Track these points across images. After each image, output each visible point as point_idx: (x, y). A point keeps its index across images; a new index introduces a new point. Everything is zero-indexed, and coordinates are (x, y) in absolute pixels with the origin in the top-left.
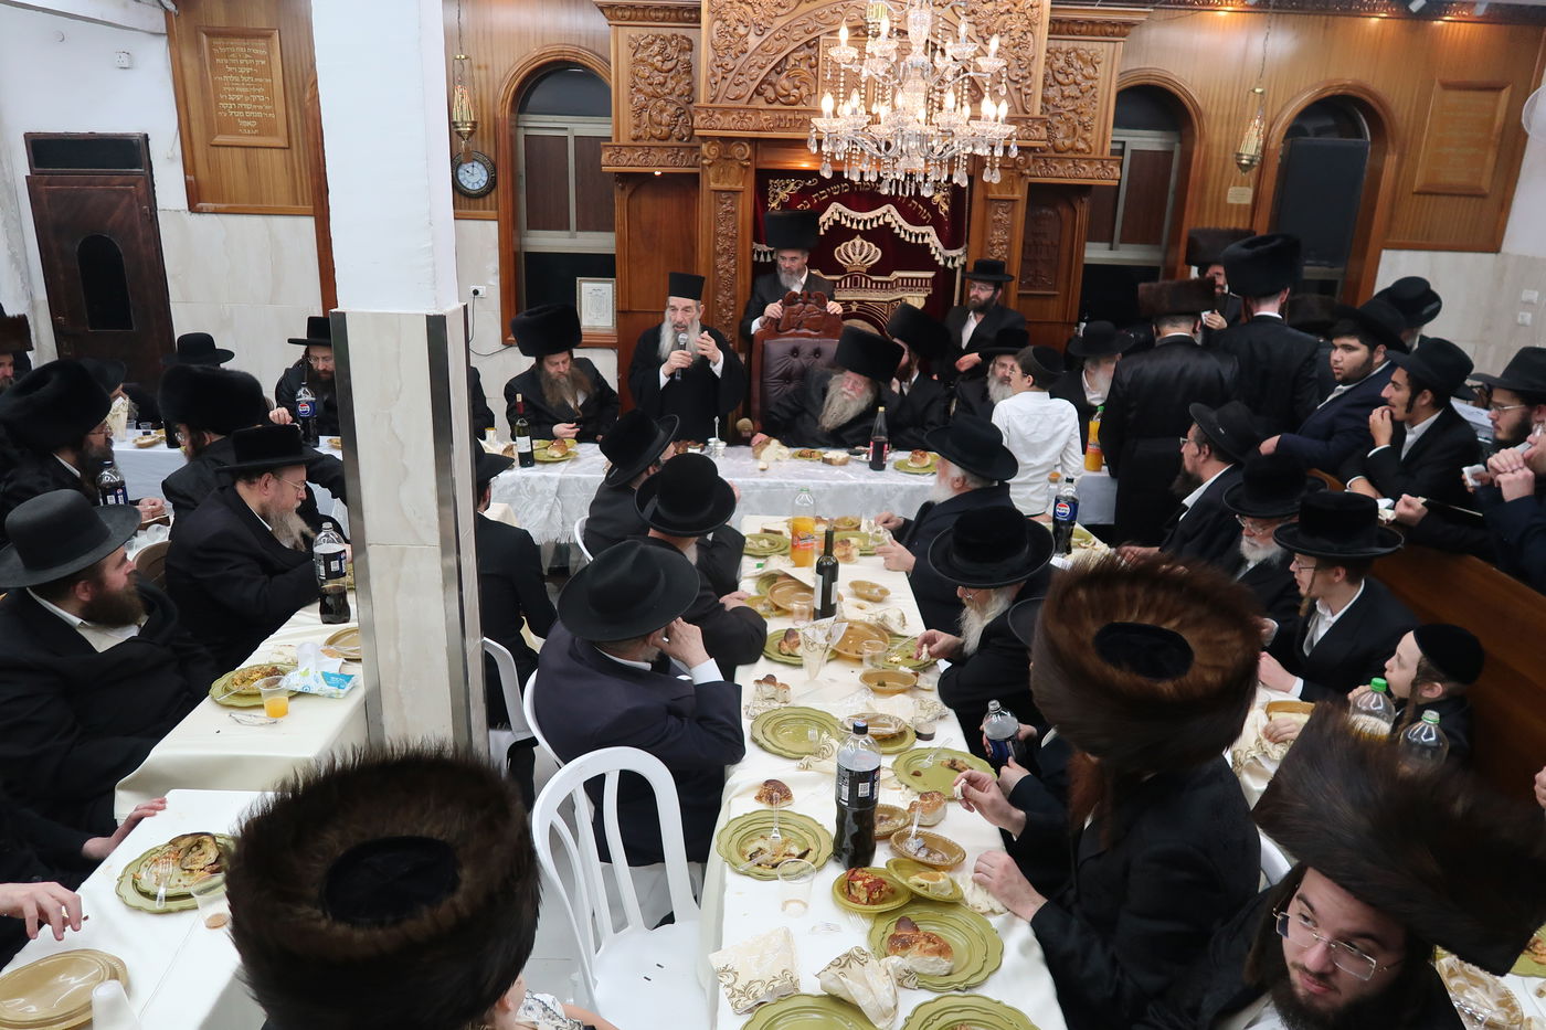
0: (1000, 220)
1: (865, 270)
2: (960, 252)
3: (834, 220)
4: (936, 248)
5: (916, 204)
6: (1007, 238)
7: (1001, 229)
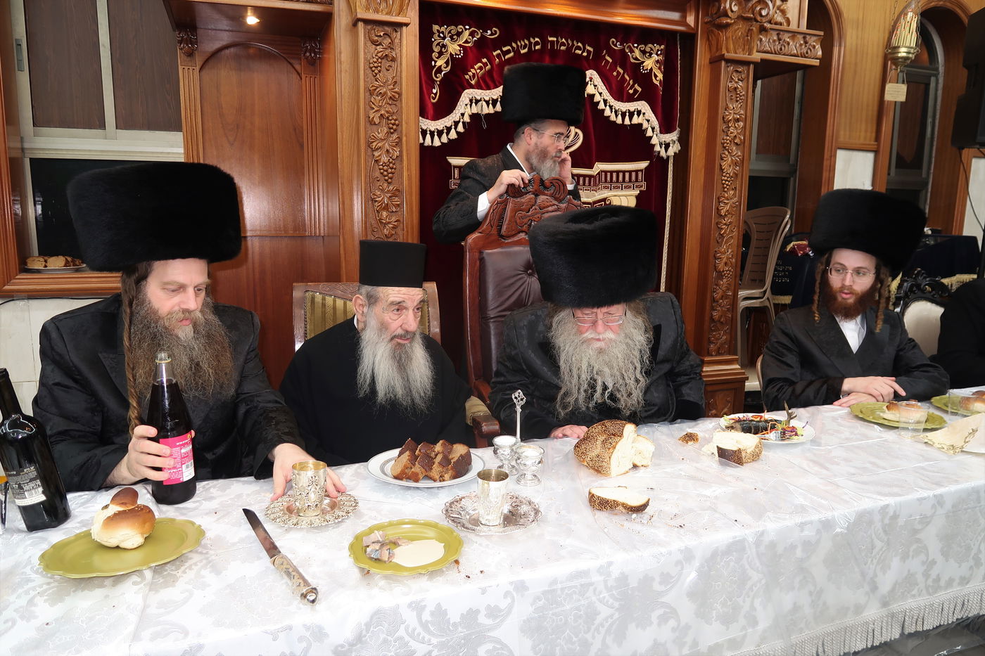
0: (736, 89)
2: (673, 136)
4: (653, 129)
5: (621, 71)
6: (742, 112)
7: (737, 101)
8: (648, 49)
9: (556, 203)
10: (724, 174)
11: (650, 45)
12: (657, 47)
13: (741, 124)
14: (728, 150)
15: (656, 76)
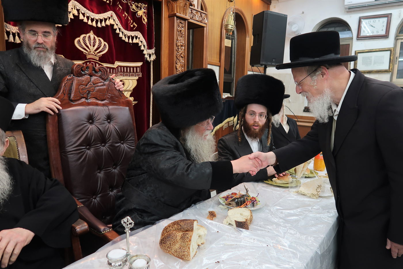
0: (181, 31)
1: (98, 59)
2: (152, 51)
3: (73, 15)
4: (144, 46)
5: (127, 15)
6: (184, 42)
7: (181, 37)
8: (139, 6)
9: (103, 81)
10: (178, 71)
11: (140, 4)
12: (144, 5)
13: (183, 48)
14: (178, 59)
15: (144, 20)
